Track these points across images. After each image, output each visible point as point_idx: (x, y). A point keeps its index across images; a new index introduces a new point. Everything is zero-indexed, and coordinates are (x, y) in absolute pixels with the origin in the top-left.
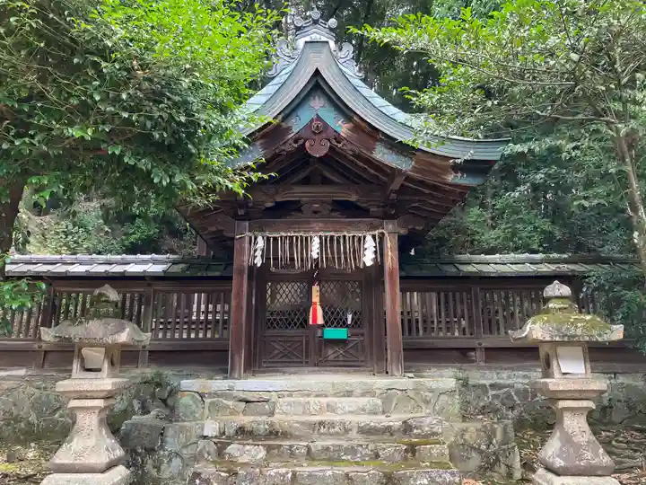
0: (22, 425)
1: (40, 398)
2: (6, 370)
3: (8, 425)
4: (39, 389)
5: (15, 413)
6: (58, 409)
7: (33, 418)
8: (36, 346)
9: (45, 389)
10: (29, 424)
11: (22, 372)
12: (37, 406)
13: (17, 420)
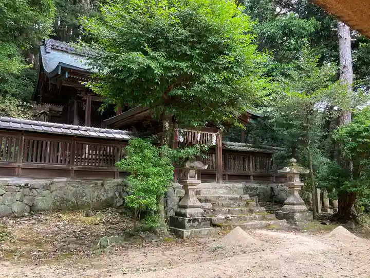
0: (70, 203)
1: (76, 191)
2: (57, 178)
3: (63, 203)
4: (75, 187)
5: (65, 197)
6: (84, 196)
7: (74, 200)
8: (71, 168)
9: (78, 187)
10: (72, 203)
11: (65, 179)
12: (75, 195)
13: (68, 201)
